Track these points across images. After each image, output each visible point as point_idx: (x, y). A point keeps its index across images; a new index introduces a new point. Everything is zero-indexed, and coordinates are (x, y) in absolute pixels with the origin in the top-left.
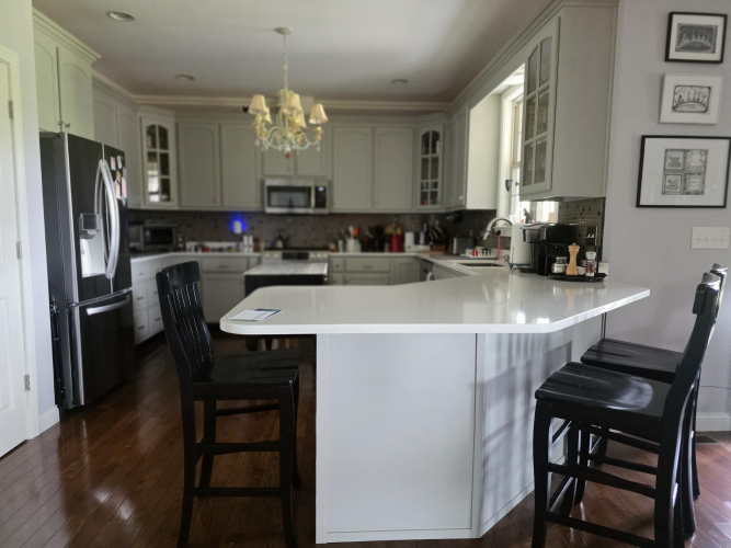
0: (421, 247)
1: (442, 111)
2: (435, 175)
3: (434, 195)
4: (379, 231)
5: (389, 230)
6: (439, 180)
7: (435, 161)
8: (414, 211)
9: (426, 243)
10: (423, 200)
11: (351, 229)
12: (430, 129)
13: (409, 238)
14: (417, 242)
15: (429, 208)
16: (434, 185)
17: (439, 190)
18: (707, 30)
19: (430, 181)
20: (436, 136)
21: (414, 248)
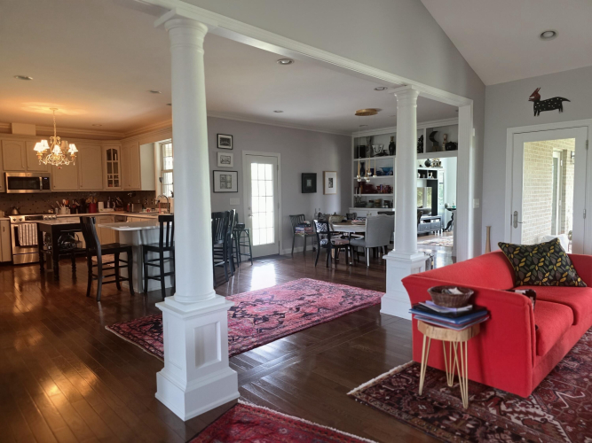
0: (108, 210)
2: (116, 171)
3: (117, 182)
4: (83, 202)
5: (89, 201)
6: (119, 174)
7: (116, 164)
8: (105, 190)
10: (110, 183)
11: (64, 201)
12: (112, 148)
13: (101, 204)
14: (105, 207)
15: (113, 189)
16: (116, 177)
17: (119, 179)
18: (228, 140)
19: (113, 174)
20: (115, 152)
21: (104, 210)
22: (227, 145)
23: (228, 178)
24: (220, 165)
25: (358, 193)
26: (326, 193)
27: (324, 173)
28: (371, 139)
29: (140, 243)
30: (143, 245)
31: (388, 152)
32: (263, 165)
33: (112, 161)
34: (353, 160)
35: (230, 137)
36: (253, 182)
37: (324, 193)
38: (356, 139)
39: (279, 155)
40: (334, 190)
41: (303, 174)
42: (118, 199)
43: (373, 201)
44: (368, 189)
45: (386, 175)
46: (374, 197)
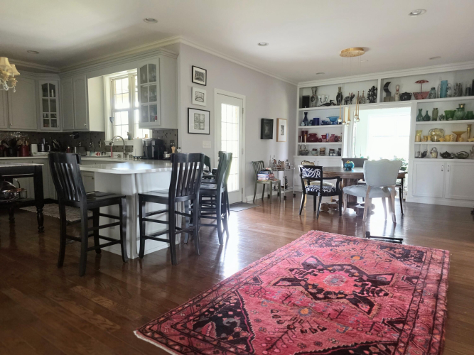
0: (42, 153)
1: (57, 73)
2: (53, 109)
3: (54, 122)
4: (13, 143)
5: (20, 143)
6: (57, 113)
7: (53, 101)
8: (39, 131)
9: (46, 150)
10: (46, 123)
12: (48, 82)
13: (34, 147)
14: (39, 150)
15: (50, 129)
16: (53, 116)
17: (58, 119)
18: (202, 74)
19: (49, 113)
20: (52, 87)
21: (39, 154)
22: (201, 80)
23: (201, 118)
24: (194, 102)
25: (303, 141)
26: (279, 140)
27: (278, 120)
28: (315, 89)
29: (135, 192)
30: (139, 195)
31: (336, 102)
32: (231, 106)
33: (49, 98)
34: (298, 109)
35: (204, 72)
36: (223, 124)
37: (277, 141)
38: (302, 89)
39: (244, 97)
40: (284, 138)
41: (263, 120)
42: (55, 141)
43: (316, 150)
44: (313, 138)
45: (333, 124)
46: (318, 145)
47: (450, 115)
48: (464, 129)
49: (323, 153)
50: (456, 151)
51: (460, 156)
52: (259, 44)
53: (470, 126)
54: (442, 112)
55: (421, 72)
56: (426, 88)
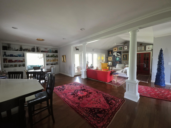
28: (10, 45)
31: (20, 50)
34: (2, 51)
38: (3, 43)
43: (12, 65)
44: (11, 61)
45: (20, 57)
46: (13, 64)
47: (52, 56)
48: (54, 59)
49: (16, 66)
50: (53, 63)
51: (55, 64)
52: (13, 28)
53: (55, 59)
54: (50, 56)
55: (46, 47)
56: (47, 50)
